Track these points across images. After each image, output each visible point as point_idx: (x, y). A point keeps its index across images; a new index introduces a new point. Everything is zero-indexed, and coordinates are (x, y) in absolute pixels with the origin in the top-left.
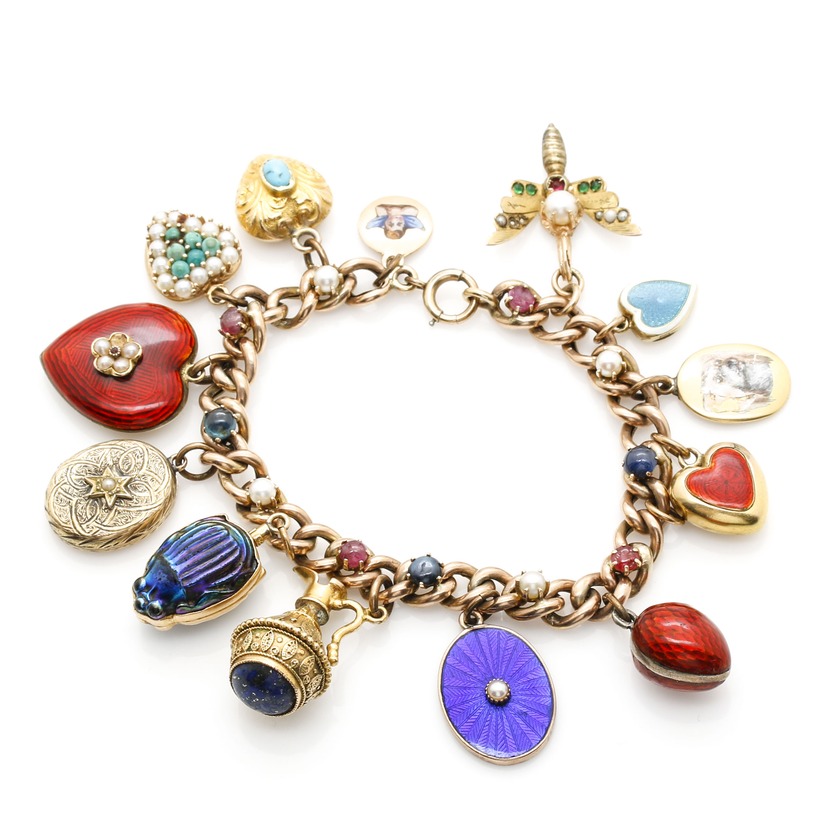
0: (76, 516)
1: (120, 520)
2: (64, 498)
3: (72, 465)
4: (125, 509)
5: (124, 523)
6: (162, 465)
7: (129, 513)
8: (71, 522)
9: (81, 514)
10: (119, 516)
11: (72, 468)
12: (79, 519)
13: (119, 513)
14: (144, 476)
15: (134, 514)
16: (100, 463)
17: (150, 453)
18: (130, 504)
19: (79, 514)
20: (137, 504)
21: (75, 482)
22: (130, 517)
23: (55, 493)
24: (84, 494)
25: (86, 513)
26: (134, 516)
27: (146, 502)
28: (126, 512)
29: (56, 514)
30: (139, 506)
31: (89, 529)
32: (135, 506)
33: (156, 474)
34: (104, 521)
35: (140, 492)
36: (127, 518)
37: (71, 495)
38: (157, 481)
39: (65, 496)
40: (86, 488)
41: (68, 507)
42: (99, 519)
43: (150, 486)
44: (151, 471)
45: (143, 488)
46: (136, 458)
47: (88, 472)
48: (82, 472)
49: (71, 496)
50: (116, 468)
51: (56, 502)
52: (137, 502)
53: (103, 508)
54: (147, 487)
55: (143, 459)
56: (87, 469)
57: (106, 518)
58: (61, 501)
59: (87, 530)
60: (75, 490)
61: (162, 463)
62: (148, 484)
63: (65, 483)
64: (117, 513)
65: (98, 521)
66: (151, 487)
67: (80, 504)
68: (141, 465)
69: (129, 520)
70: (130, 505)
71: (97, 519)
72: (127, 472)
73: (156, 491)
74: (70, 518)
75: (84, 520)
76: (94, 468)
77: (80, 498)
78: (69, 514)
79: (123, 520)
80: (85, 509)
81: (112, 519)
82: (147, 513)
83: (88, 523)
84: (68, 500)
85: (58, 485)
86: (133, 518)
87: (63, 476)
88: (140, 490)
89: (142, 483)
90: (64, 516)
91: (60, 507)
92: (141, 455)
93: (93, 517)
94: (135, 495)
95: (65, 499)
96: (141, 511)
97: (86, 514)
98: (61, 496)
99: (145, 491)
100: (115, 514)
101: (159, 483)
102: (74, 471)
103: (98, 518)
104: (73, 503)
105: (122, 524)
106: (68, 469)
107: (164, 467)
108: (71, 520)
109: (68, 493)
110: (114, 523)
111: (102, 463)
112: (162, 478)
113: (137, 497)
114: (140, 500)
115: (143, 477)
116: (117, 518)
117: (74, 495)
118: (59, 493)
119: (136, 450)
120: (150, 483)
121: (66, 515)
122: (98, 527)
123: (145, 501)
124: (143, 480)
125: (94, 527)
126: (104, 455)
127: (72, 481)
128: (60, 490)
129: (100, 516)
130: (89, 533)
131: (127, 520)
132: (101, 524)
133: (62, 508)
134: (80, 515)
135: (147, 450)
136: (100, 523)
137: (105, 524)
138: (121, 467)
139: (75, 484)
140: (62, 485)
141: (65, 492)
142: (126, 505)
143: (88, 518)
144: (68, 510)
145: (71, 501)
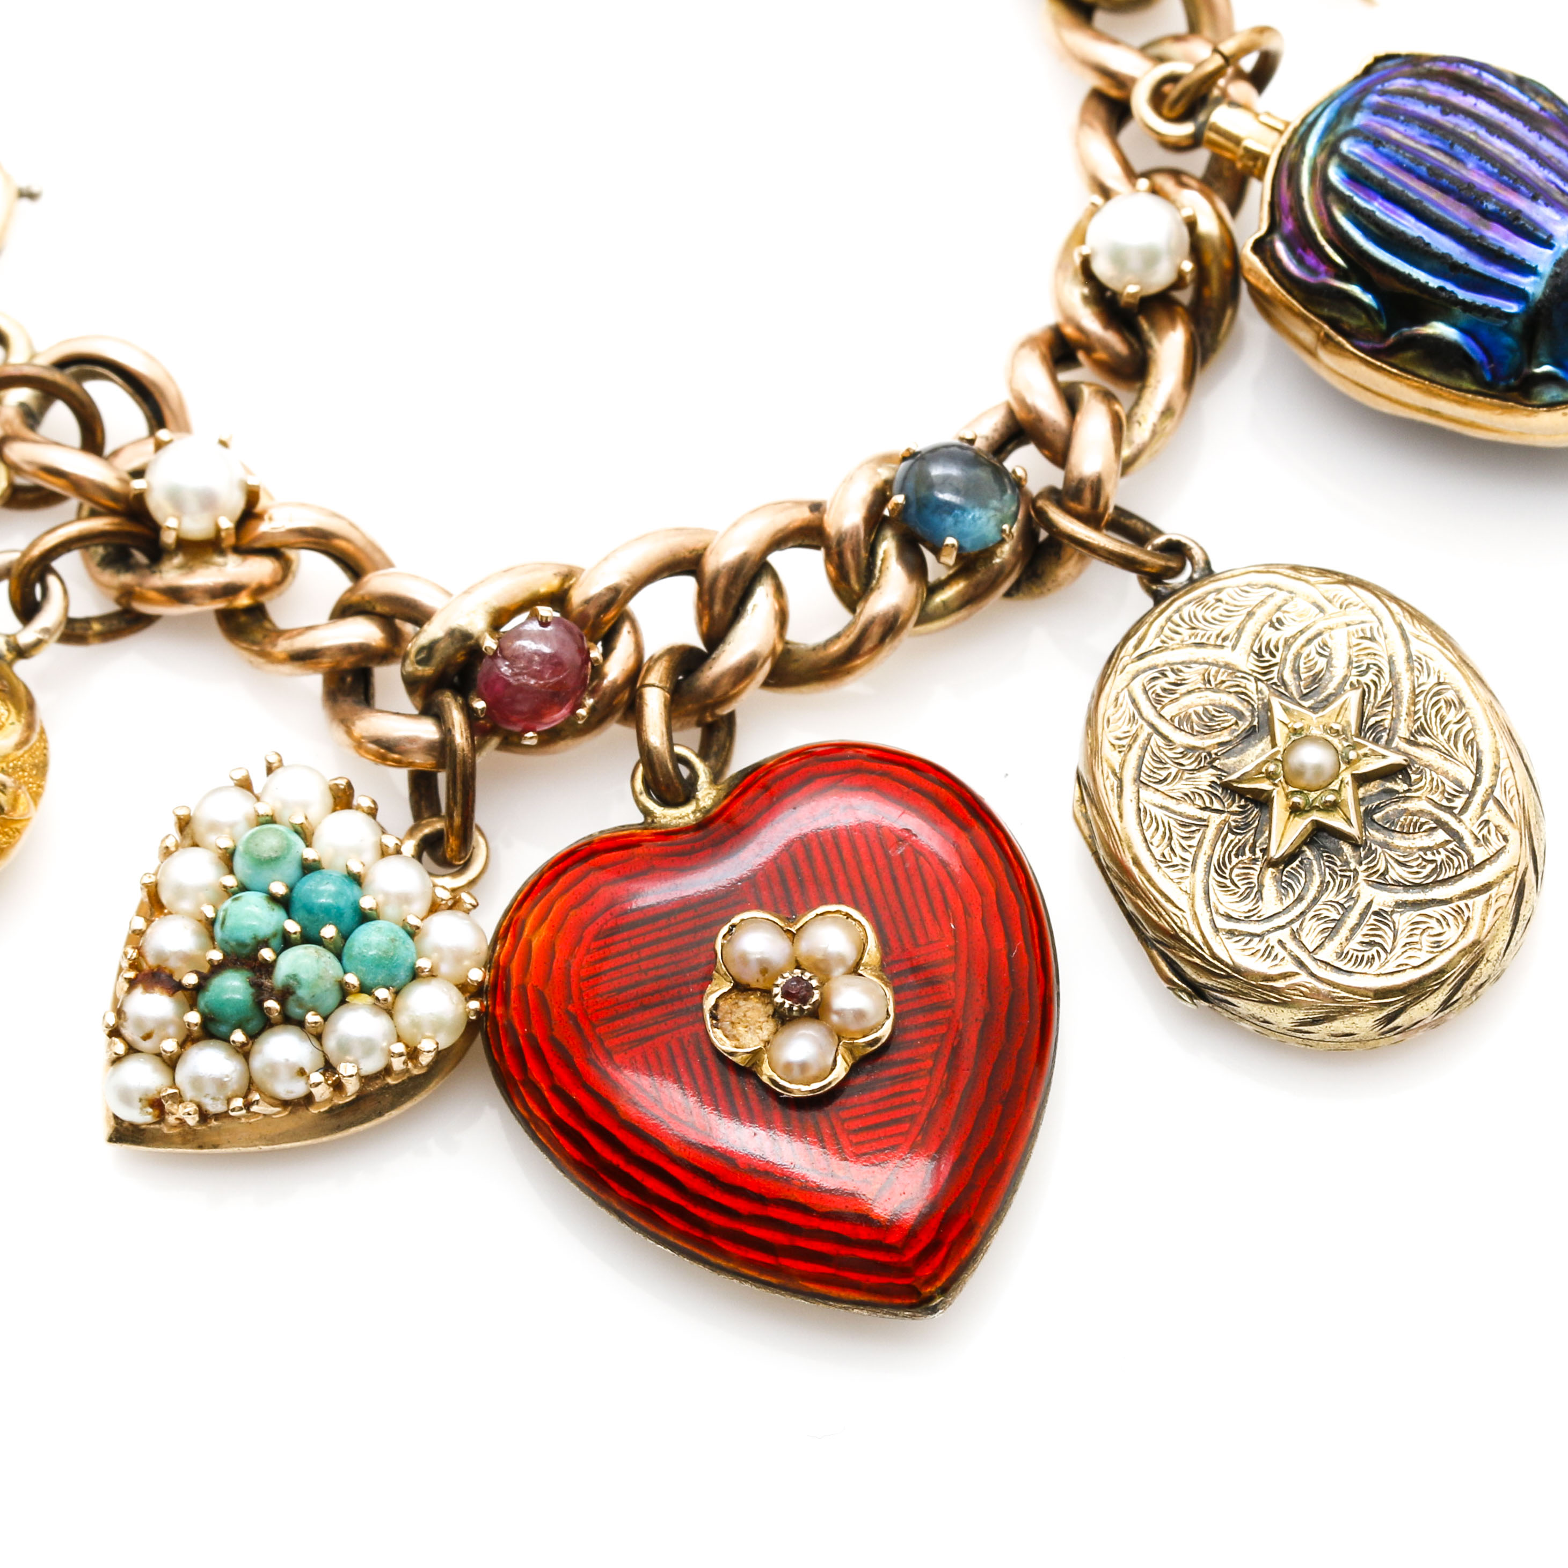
0: (1437, 883)
1: (1453, 728)
2: (1359, 937)
3: (1213, 921)
4: (1404, 710)
5: (1464, 711)
6: (1210, 599)
7: (1422, 697)
8: (1462, 904)
9: (1430, 867)
10: (1436, 730)
11: (1229, 917)
12: (1451, 873)
13: (1422, 730)
14: (1259, 655)
15: (1423, 678)
16: (1205, 815)
17: (1158, 643)
18: (1381, 693)
19: (1428, 877)
20: (1380, 671)
21: (1291, 898)
22: (1438, 693)
23: (1339, 969)
24: (1347, 863)
25: (1425, 849)
26: (1433, 680)
27: (1372, 639)
28: (1420, 706)
29: (1430, 961)
30: (1391, 662)
31: (1492, 838)
32: (1391, 676)
33: (1250, 614)
34: (1458, 783)
35: (1329, 665)
36: (1442, 703)
37: (1347, 910)
38: (1279, 608)
39: (1353, 931)
40: (1319, 857)
41: (1403, 920)
42: (1449, 800)
43: (1302, 632)
44: (1240, 631)
45: (1314, 654)
46: (1182, 689)
47: (1248, 854)
48: (1246, 877)
49: (1351, 908)
50: (1227, 754)
51: (1377, 962)
52: (1374, 670)
53: (1406, 787)
54: (1309, 641)
55: (1187, 664)
56: (1235, 860)
57: (1445, 774)
58: (1371, 944)
59: (1496, 843)
60: (1329, 896)
61: (1200, 601)
62: (1295, 637)
63: (1295, 935)
64: (1422, 739)
65: (1459, 803)
66: (1307, 628)
67: (1386, 871)
68: (1214, 670)
69: (1450, 695)
70: (1388, 694)
71: (1450, 810)
72: (1248, 714)
73: (1322, 610)
74: (1446, 908)
75: (1456, 854)
76: (1231, 836)
77: (1362, 876)
78: (1428, 911)
79: (1452, 716)
80: (1408, 852)
81: (1448, 755)
82: (1417, 637)
83: (1469, 841)
84: (1371, 919)
85: (1301, 964)
86: (1439, 684)
87: (1263, 946)
88: (1322, 662)
89: (1290, 657)
90: (1438, 929)
91: (1398, 950)
92: (1169, 673)
93: (1441, 824)
94: (1345, 678)
95: (1364, 929)
96: (1409, 658)
97: (1429, 848)
98: (1354, 944)
99: (1325, 645)
100: (1426, 745)
101: (1286, 602)
102: (1239, 910)
103: (1445, 803)
104: (1384, 899)
105: (1467, 720)
106: (1231, 933)
107: (1219, 591)
108: (1453, 905)
109: (1339, 922)
110: (1466, 747)
111: (1205, 809)
112: (1268, 591)
113: (1354, 672)
114: (1365, 663)
115: (1267, 656)
116: (1442, 738)
117: (1349, 896)
118: (1341, 955)
119: (1146, 692)
120: (1288, 631)
121: (1433, 923)
122: (1484, 805)
123: (1366, 643)
124: (1278, 655)
125: (1484, 817)
126: (1171, 804)
127: (1286, 910)
128: (1328, 954)
129: (1436, 798)
130: (1505, 838)
131: (1449, 704)
132: (1472, 794)
133: (1402, 940)
134: (1434, 870)
135: (1141, 657)
136: (1465, 796)
137: (1468, 783)
138: (1225, 737)
139: (1300, 899)
140: (1303, 947)
141: (1334, 931)
142: (1389, 708)
143: (1448, 842)
144: (1413, 915)
145: (1375, 908)
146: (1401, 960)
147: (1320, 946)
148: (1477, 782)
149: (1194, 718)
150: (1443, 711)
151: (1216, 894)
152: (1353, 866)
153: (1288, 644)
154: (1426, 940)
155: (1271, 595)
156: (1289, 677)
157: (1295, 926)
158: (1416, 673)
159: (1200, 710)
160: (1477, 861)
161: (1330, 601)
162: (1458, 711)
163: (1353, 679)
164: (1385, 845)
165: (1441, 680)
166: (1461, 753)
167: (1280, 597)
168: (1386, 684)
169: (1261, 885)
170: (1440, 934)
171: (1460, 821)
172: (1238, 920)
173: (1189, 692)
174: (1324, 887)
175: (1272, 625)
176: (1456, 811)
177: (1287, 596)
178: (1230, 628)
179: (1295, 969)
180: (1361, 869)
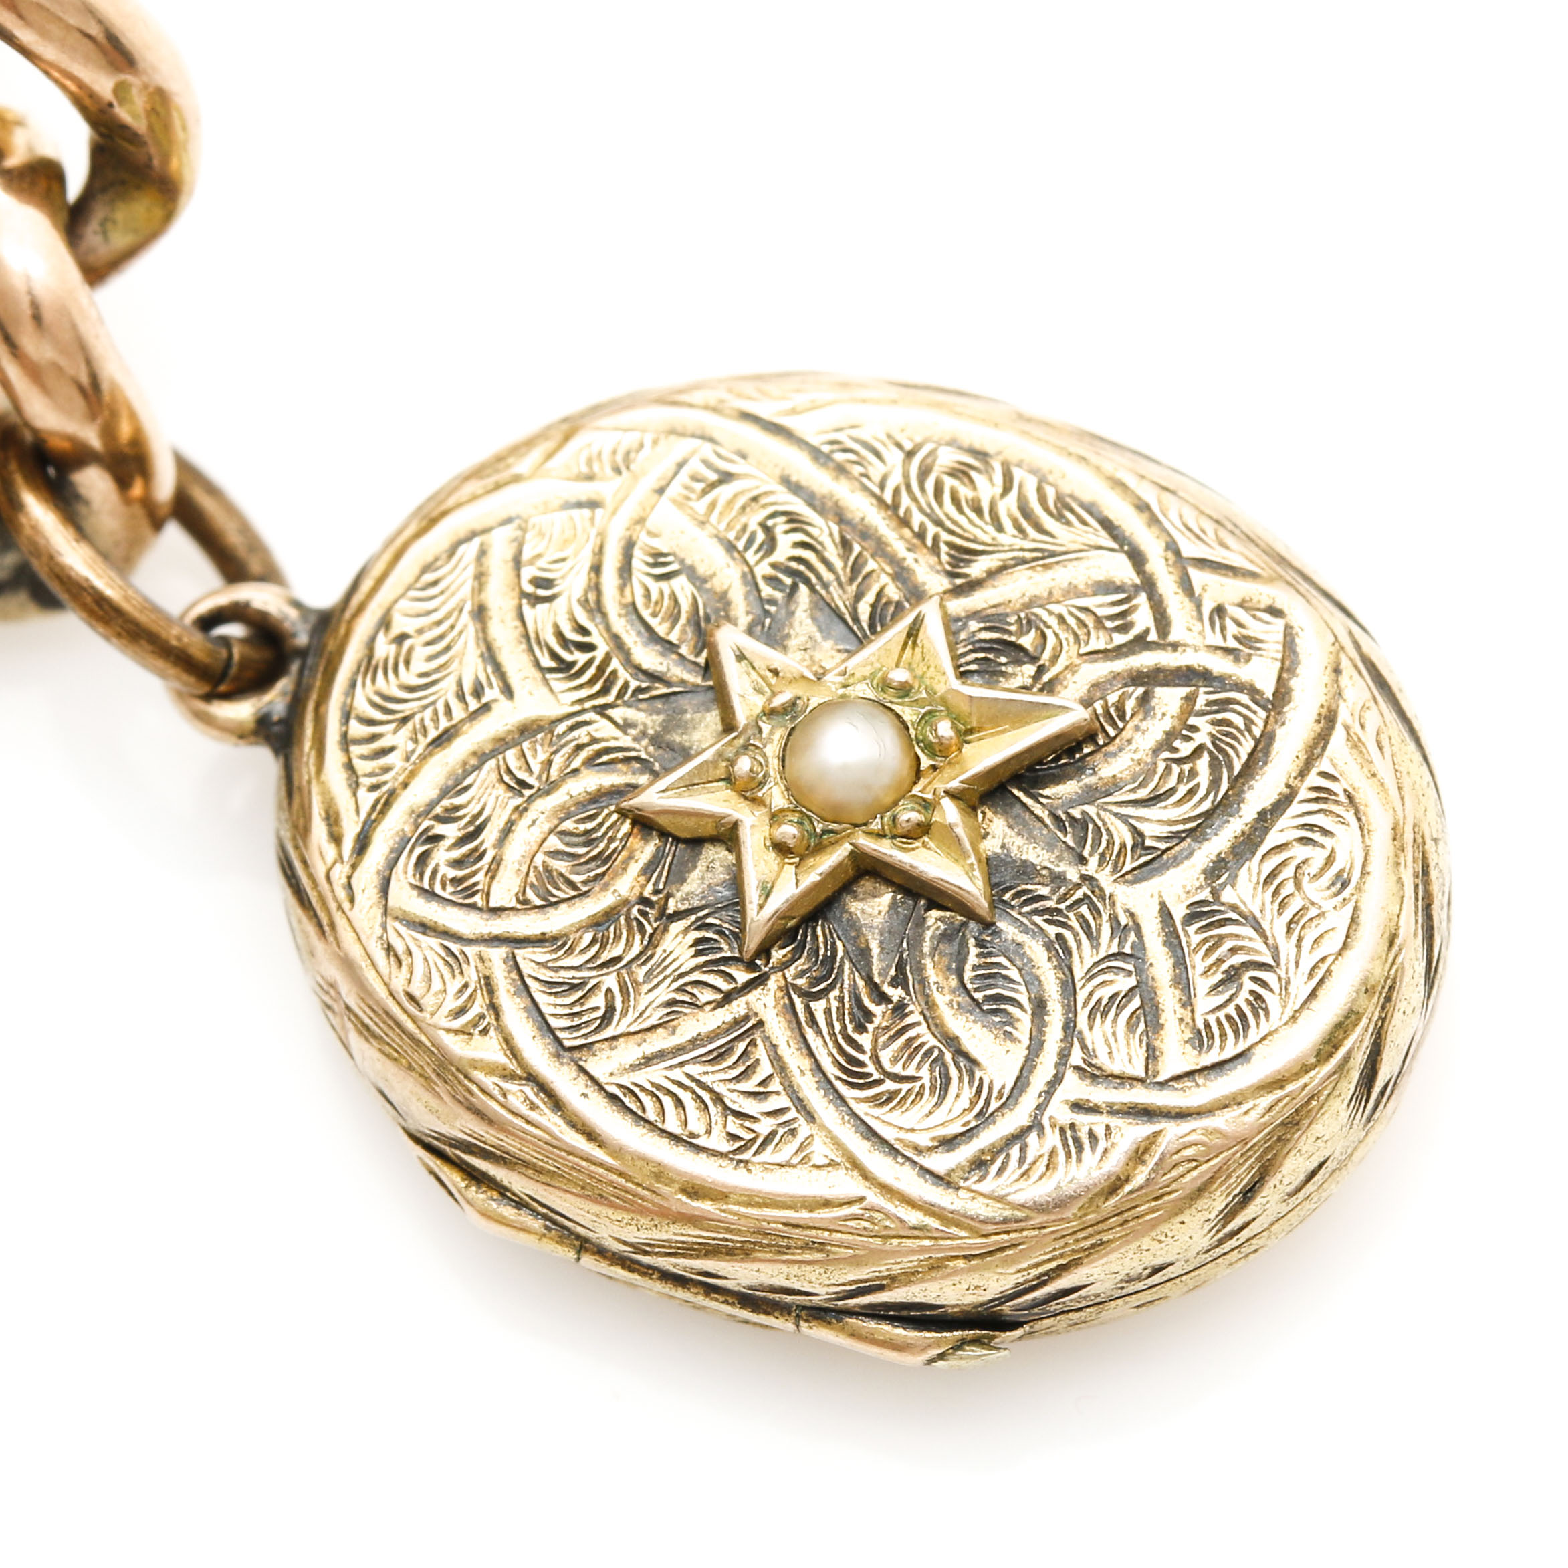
0: (1240, 781)
1: (1008, 506)
2: (1202, 985)
3: (926, 1172)
4: (899, 547)
5: (997, 465)
6: (384, 649)
7: (905, 501)
8: (1313, 779)
9: (1203, 764)
10: (984, 532)
11: (949, 1143)
12: (1246, 746)
13: (963, 554)
14: (564, 667)
15: (876, 470)
16: (738, 1007)
17: (367, 799)
18: (832, 553)
19: (1215, 783)
20: (793, 519)
21: (1024, 1020)
22: (924, 473)
23: (1220, 1066)
24: (1058, 879)
25: (1167, 743)
26: (894, 458)
27: (726, 478)
28: (917, 519)
30: (796, 488)
31: (1254, 628)
32: (822, 511)
33: (480, 613)
34: (1107, 587)
35: (698, 581)
36: (949, 482)
37: (1137, 956)
38: (517, 563)
39: (1182, 982)
42: (1124, 629)
43: (597, 569)
44: (490, 656)
45: (654, 587)
46: (489, 837)
47: (877, 1010)
48: (911, 1049)
49: (1140, 945)
51: (1271, 1000)
52: (780, 525)
53: (1030, 669)
54: (625, 570)
55: (456, 786)
56: (865, 1040)
57: (1072, 591)
58: (1233, 975)
59: (1269, 632)
60: (1084, 958)
61: (368, 665)
62: (594, 587)
63: (1093, 1073)
64: (976, 569)
65: (1143, 618)
66: (600, 551)
67: (1137, 834)
68: (511, 756)
69: (947, 458)
70: (845, 544)
71: (1141, 643)
73: (593, 505)
74: (1295, 808)
75: (1224, 704)
76: (818, 1007)
77: (1105, 878)
78: (1272, 839)
79: (986, 488)
80: (1142, 772)
81: (1046, 558)
83: (1220, 665)
84: (1192, 936)
85: (1146, 1113)
86: (910, 454)
87: (1053, 1138)
88: (682, 587)
89: (620, 625)
90: (1318, 857)
91: (1287, 948)
92: (439, 829)
93: (1150, 679)
94: (750, 579)
95: (1197, 963)
96: (817, 454)
97: (1171, 735)
98: (1204, 1003)
99: (658, 559)
100: (992, 574)
101: (518, 542)
102: (953, 1114)
103: (1120, 639)
104: (1179, 884)
105: (1018, 474)
106: (979, 1164)
107: (385, 623)
108: (1303, 794)
109: (1144, 989)
110: (1060, 517)
111: (728, 998)
112: (469, 551)
113: (751, 556)
114: (753, 526)
115: (581, 658)
116: (1009, 537)
117: (1118, 930)
118: (1200, 1038)
119: (429, 894)
120: (572, 585)
121: (1299, 852)
122: (1186, 586)
123: (724, 493)
124: (596, 638)
125: (1206, 610)
126: (660, 1041)
127: (1036, 1047)
128: (1176, 1056)
129: (1099, 641)
130: (1276, 612)
131: (961, 472)
132: (1149, 585)
133: (1276, 926)
134: (1214, 765)
135: (362, 844)
136: (1142, 599)
137: (1124, 573)
139: (1040, 1007)
140: (1123, 1079)
141: (1150, 1016)
142: (871, 565)
143: (1190, 699)
144: (1252, 870)
145: (1179, 912)
146: (1307, 961)
147: (1152, 1055)
148: (1137, 558)
149: (561, 866)
150: (965, 492)
151: (887, 1120)
152: (1073, 874)
153: (597, 609)
154: (1316, 890)
155: (483, 553)
156: (649, 657)
157: (1076, 1057)
158: (856, 470)
159: (554, 843)
160: (1268, 688)
161: (590, 478)
162: (987, 470)
163: (763, 569)
164: (1091, 795)
165: (908, 446)
166: (1065, 536)
167: (500, 546)
168: (824, 530)
169: (952, 1041)
170: (1330, 860)
171: (1175, 646)
172: (968, 1134)
173: (507, 830)
174: (1060, 951)
175: (536, 600)
176: (1153, 636)
177: (510, 531)
178: (471, 667)
179: (1144, 1129)
180: (1091, 868)
